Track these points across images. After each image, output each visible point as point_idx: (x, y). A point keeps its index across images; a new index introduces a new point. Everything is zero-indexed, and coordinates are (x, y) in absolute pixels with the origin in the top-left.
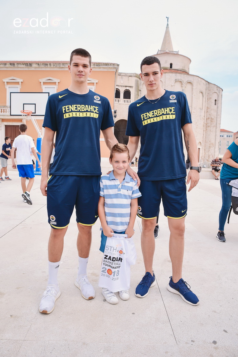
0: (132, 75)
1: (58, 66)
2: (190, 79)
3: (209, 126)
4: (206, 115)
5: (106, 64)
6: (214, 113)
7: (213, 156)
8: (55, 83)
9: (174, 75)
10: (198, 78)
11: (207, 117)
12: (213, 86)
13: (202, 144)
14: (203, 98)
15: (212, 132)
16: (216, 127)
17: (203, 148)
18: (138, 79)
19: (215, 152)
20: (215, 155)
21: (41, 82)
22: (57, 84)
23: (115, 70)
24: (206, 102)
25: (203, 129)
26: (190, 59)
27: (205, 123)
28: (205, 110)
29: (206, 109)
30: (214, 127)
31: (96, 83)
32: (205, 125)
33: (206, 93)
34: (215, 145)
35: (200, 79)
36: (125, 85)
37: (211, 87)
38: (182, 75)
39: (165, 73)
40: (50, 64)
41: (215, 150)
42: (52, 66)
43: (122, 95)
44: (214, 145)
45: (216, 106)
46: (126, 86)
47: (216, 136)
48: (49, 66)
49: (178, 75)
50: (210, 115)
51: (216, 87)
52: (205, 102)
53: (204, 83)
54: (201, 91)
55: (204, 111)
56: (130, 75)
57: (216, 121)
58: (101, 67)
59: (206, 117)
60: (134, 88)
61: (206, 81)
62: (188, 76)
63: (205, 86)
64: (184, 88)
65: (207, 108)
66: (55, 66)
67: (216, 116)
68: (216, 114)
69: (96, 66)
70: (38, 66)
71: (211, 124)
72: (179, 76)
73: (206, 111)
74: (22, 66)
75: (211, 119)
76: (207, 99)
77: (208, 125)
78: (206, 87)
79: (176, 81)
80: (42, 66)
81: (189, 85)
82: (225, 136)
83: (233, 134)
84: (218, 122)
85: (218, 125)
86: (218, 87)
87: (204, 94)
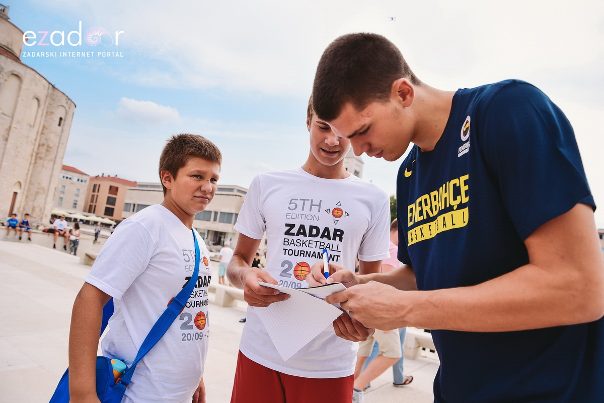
3: (41, 158)
4: (38, 138)
6: (53, 139)
7: (41, 210)
10: (34, 73)
11: (41, 143)
12: (61, 94)
13: (22, 186)
14: (38, 110)
15: (46, 168)
16: (55, 161)
17: (23, 193)
19: (45, 203)
20: (44, 208)
24: (43, 118)
25: (29, 161)
27: (35, 150)
28: (38, 130)
29: (41, 129)
30: (50, 160)
32: (34, 155)
33: (45, 102)
34: (48, 191)
35: (37, 76)
37: (57, 96)
41: (46, 199)
44: (46, 191)
45: (60, 128)
47: (51, 176)
50: (46, 139)
51: (65, 98)
52: (42, 116)
53: (44, 86)
54: (37, 97)
55: (36, 130)
57: (55, 152)
59: (38, 140)
61: (50, 83)
63: (46, 91)
64: (2, 81)
65: (44, 127)
67: (57, 144)
68: (57, 141)
71: (46, 155)
73: (40, 131)
75: (48, 147)
76: (47, 113)
77: (40, 155)
78: (48, 93)
81: (15, 80)
82: (75, 180)
83: (88, 179)
84: (59, 155)
85: (58, 160)
86: (69, 99)
87: (42, 102)
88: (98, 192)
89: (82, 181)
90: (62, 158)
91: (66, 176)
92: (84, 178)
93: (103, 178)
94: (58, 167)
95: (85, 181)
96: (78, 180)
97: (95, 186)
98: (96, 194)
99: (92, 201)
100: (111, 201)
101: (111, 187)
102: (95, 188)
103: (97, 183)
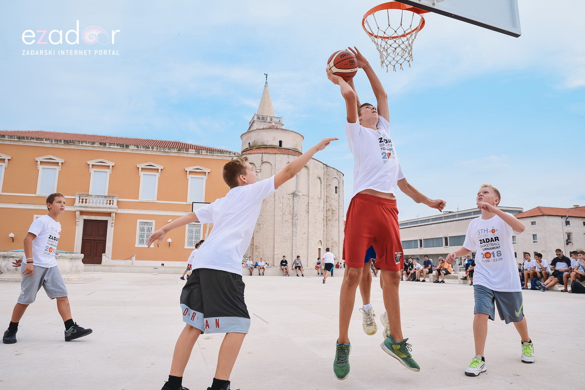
1: (163, 150)
3: (329, 220)
4: (325, 206)
6: (335, 204)
8: (158, 169)
9: (286, 156)
11: (328, 209)
12: (332, 169)
13: (323, 243)
14: (321, 185)
16: (338, 220)
17: (324, 248)
20: (339, 257)
21: (139, 168)
24: (325, 189)
25: (323, 224)
27: (325, 215)
29: (325, 198)
30: (335, 220)
31: (209, 173)
32: (325, 218)
33: (324, 178)
34: (338, 244)
37: (330, 172)
39: (275, 154)
40: (153, 148)
42: (155, 150)
45: (337, 195)
47: (338, 232)
48: (151, 149)
49: (290, 156)
50: (330, 205)
51: (335, 171)
54: (319, 177)
55: (323, 201)
57: (337, 213)
58: (215, 154)
59: (325, 208)
63: (323, 171)
65: (327, 196)
66: (159, 150)
67: (337, 207)
68: (337, 204)
69: (208, 154)
70: (136, 148)
71: (332, 217)
73: (325, 201)
74: (116, 147)
75: (332, 211)
76: (326, 186)
77: (328, 218)
80: (142, 149)
85: (341, 218)
86: (338, 171)
87: (322, 180)
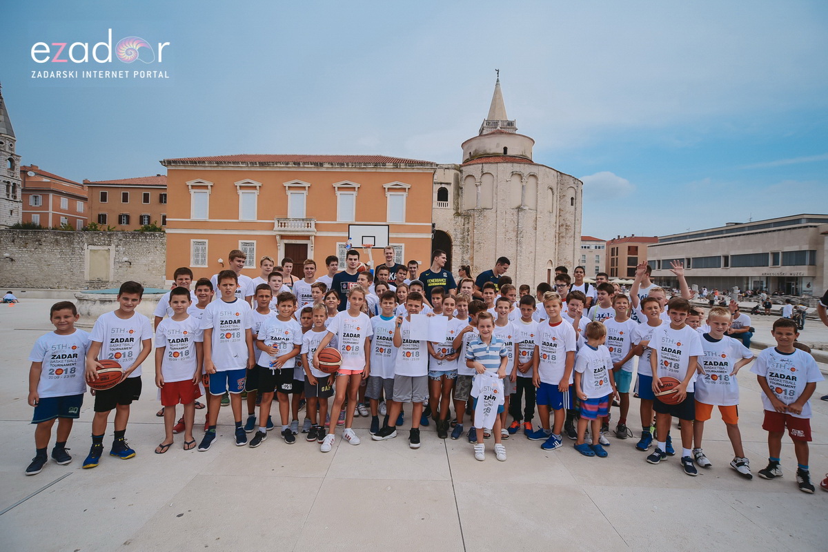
0: (450, 166)
2: (533, 169)
3: (563, 237)
4: (558, 221)
5: (422, 163)
6: (570, 218)
8: (355, 188)
9: (509, 165)
10: (545, 168)
11: (561, 224)
12: (568, 177)
13: (553, 263)
14: (553, 196)
15: (568, 245)
16: (574, 237)
18: (458, 172)
21: (335, 187)
22: (357, 189)
23: (432, 171)
25: (554, 242)
26: (532, 140)
27: (557, 232)
28: (556, 214)
29: (558, 212)
31: (409, 188)
32: (557, 235)
33: (557, 188)
35: (547, 169)
36: (439, 182)
37: (565, 180)
38: (522, 165)
39: (497, 163)
40: (348, 165)
42: (350, 166)
43: (435, 196)
44: (572, 264)
45: (573, 207)
46: (441, 183)
47: (574, 251)
49: (515, 164)
50: (564, 220)
52: (557, 201)
53: (553, 175)
54: (550, 187)
56: (447, 167)
58: (415, 167)
59: (558, 223)
60: (452, 185)
62: (530, 166)
63: (556, 179)
64: (524, 184)
65: (560, 209)
69: (407, 167)
70: (331, 166)
71: (566, 234)
72: (517, 167)
73: (558, 214)
74: (310, 166)
75: (566, 226)
76: (560, 198)
77: (561, 234)
78: (558, 181)
79: (513, 174)
80: (337, 166)
81: (532, 180)
82: (593, 247)
83: (605, 244)
84: (577, 230)
85: (577, 235)
86: (576, 179)
87: (555, 190)
88: (617, 255)
89: (599, 248)
90: (580, 233)
91: (584, 246)
92: (601, 244)
93: (619, 240)
94: (578, 239)
95: (603, 247)
96: (596, 247)
97: (613, 249)
98: (615, 257)
99: (613, 265)
100: (632, 261)
101: (629, 247)
102: (614, 252)
103: (615, 246)
